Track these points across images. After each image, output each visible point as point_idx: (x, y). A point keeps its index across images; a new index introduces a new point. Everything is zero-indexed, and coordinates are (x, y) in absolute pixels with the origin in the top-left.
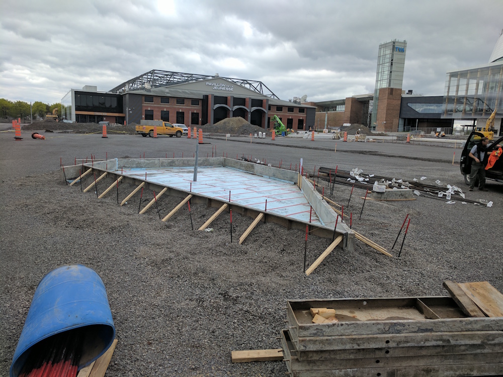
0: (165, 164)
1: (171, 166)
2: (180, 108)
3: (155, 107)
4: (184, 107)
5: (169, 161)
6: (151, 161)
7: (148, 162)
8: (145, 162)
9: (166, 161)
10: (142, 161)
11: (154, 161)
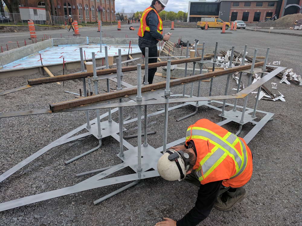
0: (119, 42)
1: (123, 43)
2: (258, 10)
3: (239, 10)
4: (261, 9)
5: (122, 40)
6: (110, 40)
7: (107, 40)
8: (105, 40)
9: (120, 40)
10: (103, 39)
11: (111, 39)
